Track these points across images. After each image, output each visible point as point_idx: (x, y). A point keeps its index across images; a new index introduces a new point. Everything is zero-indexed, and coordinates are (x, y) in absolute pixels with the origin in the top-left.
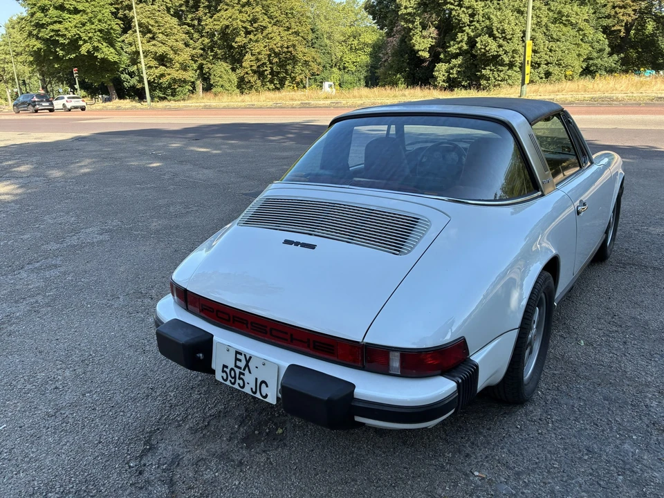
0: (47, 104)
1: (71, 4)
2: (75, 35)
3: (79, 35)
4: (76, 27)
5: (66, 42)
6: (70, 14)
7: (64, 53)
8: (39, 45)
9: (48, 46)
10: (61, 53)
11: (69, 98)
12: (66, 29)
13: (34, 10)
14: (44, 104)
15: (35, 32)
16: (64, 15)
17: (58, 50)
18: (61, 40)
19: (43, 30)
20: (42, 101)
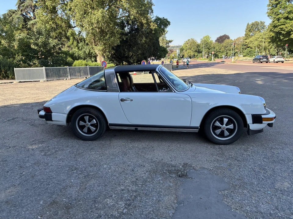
0: (266, 59)
1: (291, 16)
2: (290, 30)
3: (292, 29)
4: (291, 26)
5: (285, 33)
6: (290, 20)
7: (283, 38)
8: (273, 34)
9: (277, 35)
10: (282, 38)
11: (277, 57)
12: (286, 27)
13: (275, 20)
14: (264, 59)
15: (273, 29)
16: (287, 21)
17: (281, 36)
18: (283, 32)
19: (276, 28)
20: (263, 58)
